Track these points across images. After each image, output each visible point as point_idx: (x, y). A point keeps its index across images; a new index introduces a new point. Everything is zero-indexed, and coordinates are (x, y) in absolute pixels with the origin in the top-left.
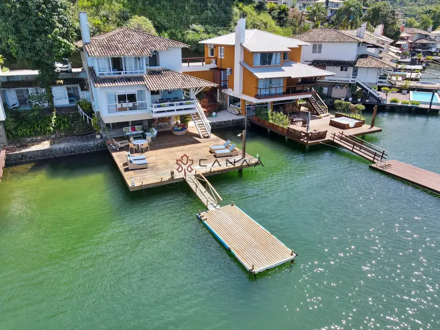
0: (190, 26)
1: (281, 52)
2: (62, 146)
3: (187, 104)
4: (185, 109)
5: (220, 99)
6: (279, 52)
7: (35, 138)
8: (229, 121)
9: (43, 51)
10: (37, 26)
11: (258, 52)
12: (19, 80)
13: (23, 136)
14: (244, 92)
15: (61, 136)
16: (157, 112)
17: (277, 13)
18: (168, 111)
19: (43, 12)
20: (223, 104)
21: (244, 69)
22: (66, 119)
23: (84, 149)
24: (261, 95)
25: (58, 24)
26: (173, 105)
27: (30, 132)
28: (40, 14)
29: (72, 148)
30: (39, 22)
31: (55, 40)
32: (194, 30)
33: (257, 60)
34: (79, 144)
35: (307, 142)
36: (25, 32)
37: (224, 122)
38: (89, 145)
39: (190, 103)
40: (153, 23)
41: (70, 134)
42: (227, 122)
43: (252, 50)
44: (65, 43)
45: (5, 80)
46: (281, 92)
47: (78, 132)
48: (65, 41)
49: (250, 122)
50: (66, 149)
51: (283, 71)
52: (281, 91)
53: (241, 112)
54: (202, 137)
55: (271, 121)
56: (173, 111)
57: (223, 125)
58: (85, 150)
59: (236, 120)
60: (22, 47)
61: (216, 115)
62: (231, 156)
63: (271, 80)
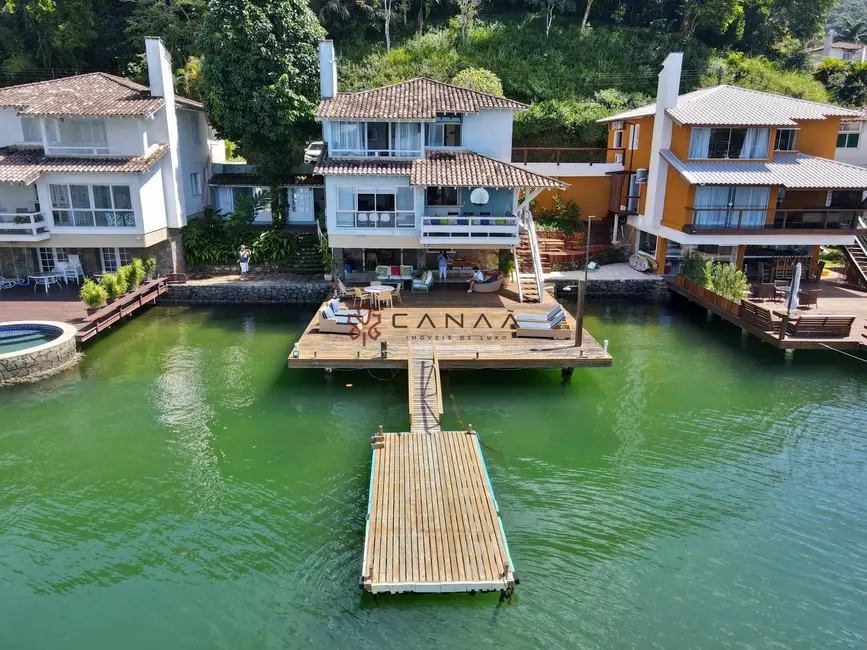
0: (596, 94)
1: (769, 127)
2: (258, 284)
3: (498, 223)
4: (492, 235)
5: (618, 238)
6: (765, 126)
7: (228, 269)
8: (618, 281)
9: (262, 115)
10: (258, 71)
11: (705, 125)
12: (240, 172)
13: (208, 261)
14: (665, 222)
15: (272, 271)
16: (432, 234)
17: (843, 79)
18: (454, 235)
19: (269, 46)
20: (622, 248)
21: (671, 168)
22: (285, 241)
23: (295, 296)
24: (699, 226)
25: (290, 68)
26: (465, 223)
27: (221, 256)
28: (263, 49)
29: (274, 291)
30: (261, 64)
31: (281, 93)
32: (603, 102)
33: (702, 145)
34: (288, 284)
35: (782, 337)
36: (237, 81)
37: (607, 283)
38: (303, 290)
39: (505, 223)
40: (504, 82)
41: (287, 268)
42: (612, 283)
43: (684, 120)
44: (302, 103)
45: (220, 171)
46: (758, 224)
47: (301, 267)
48: (303, 98)
49: (669, 290)
50: (262, 290)
51: (767, 170)
52: (759, 220)
53: (655, 266)
54: (522, 299)
55: (710, 287)
56: (466, 235)
57: (603, 290)
58: (296, 298)
59: (636, 283)
60: (231, 108)
61: (596, 268)
62: (552, 338)
63: (732, 189)
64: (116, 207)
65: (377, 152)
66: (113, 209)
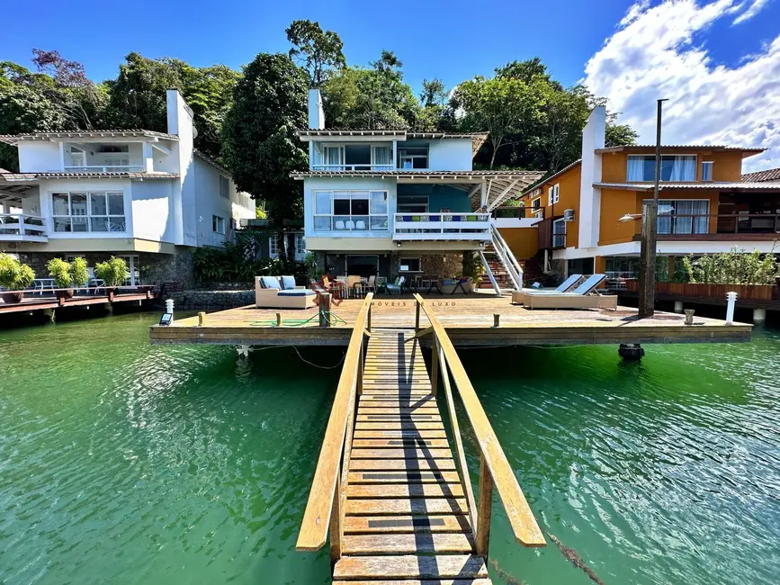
3: (469, 219)
4: (464, 230)
5: (548, 270)
7: (231, 285)
14: (604, 241)
16: (404, 231)
20: (555, 275)
26: (436, 219)
27: (225, 274)
28: (269, 110)
31: (280, 141)
33: (636, 172)
39: (477, 219)
56: (438, 231)
61: (540, 287)
64: (110, 214)
65: (353, 166)
66: (108, 215)
